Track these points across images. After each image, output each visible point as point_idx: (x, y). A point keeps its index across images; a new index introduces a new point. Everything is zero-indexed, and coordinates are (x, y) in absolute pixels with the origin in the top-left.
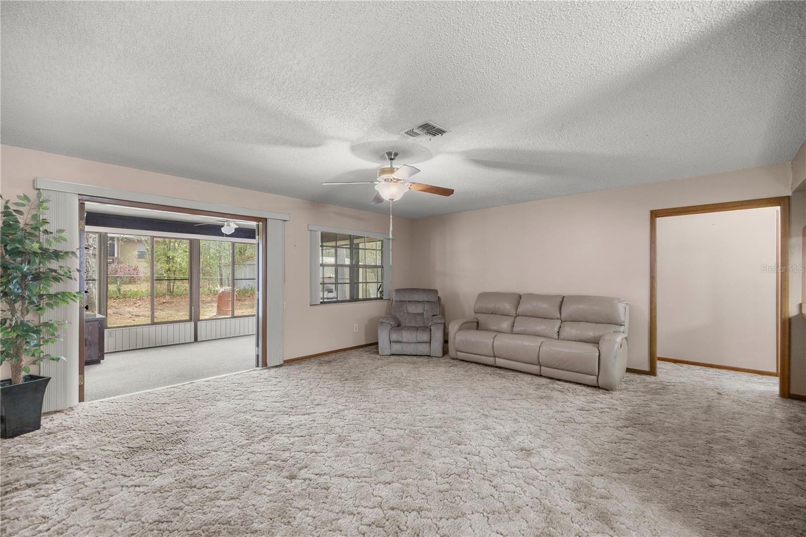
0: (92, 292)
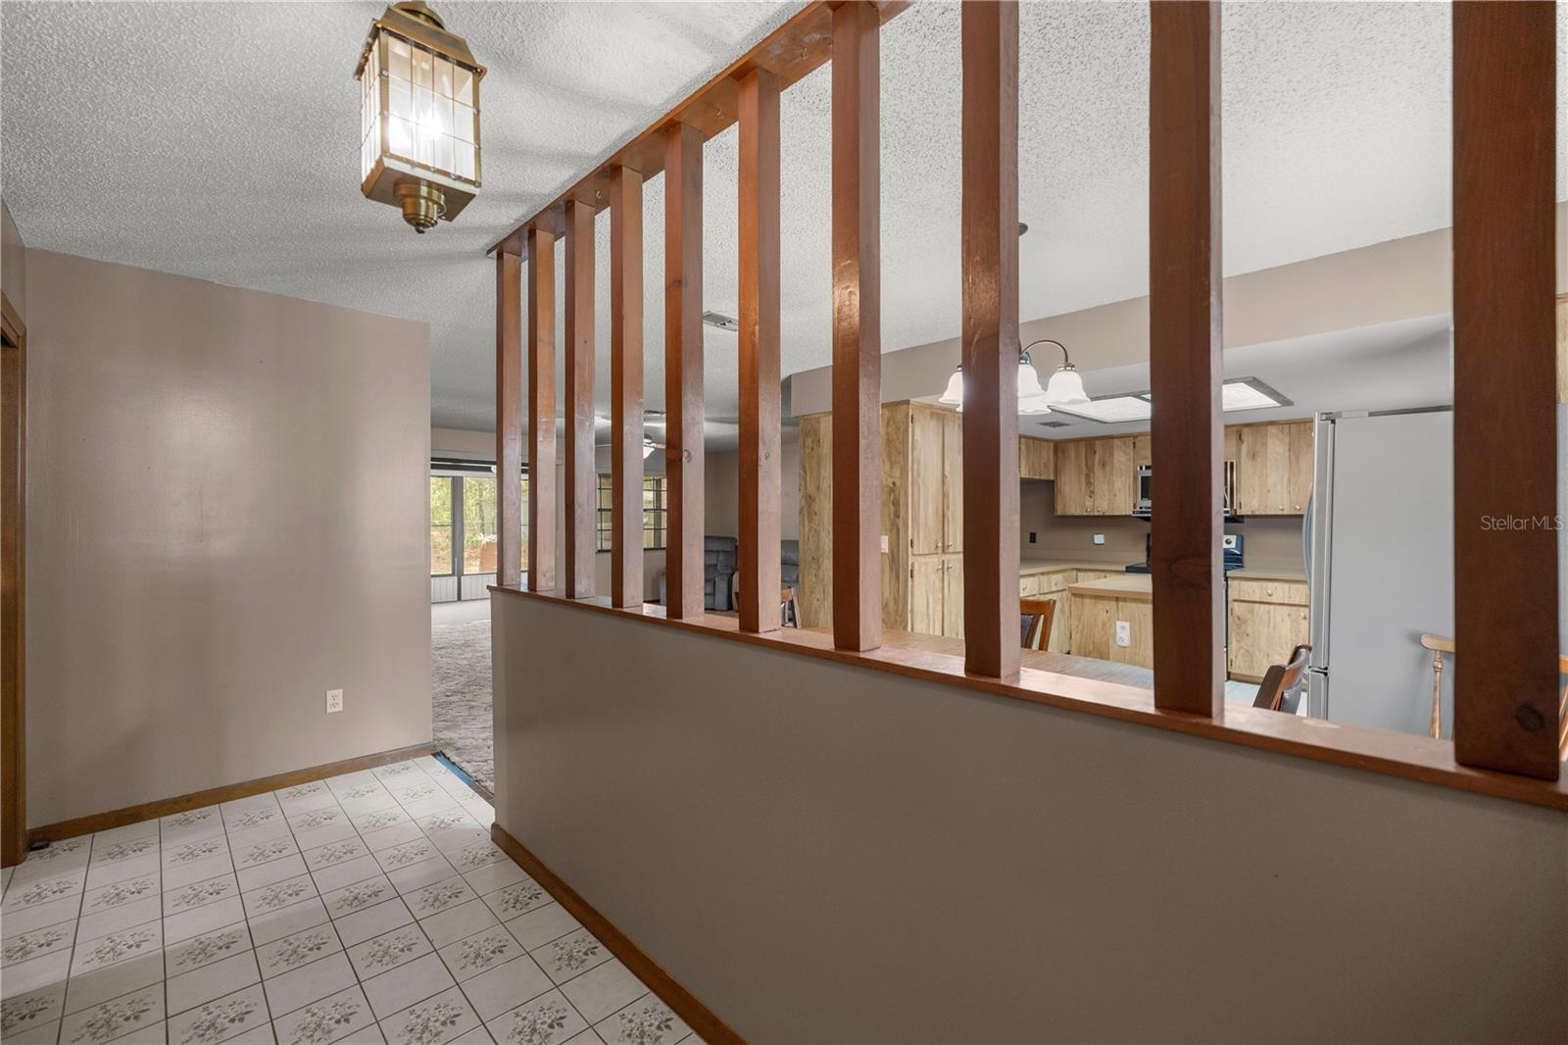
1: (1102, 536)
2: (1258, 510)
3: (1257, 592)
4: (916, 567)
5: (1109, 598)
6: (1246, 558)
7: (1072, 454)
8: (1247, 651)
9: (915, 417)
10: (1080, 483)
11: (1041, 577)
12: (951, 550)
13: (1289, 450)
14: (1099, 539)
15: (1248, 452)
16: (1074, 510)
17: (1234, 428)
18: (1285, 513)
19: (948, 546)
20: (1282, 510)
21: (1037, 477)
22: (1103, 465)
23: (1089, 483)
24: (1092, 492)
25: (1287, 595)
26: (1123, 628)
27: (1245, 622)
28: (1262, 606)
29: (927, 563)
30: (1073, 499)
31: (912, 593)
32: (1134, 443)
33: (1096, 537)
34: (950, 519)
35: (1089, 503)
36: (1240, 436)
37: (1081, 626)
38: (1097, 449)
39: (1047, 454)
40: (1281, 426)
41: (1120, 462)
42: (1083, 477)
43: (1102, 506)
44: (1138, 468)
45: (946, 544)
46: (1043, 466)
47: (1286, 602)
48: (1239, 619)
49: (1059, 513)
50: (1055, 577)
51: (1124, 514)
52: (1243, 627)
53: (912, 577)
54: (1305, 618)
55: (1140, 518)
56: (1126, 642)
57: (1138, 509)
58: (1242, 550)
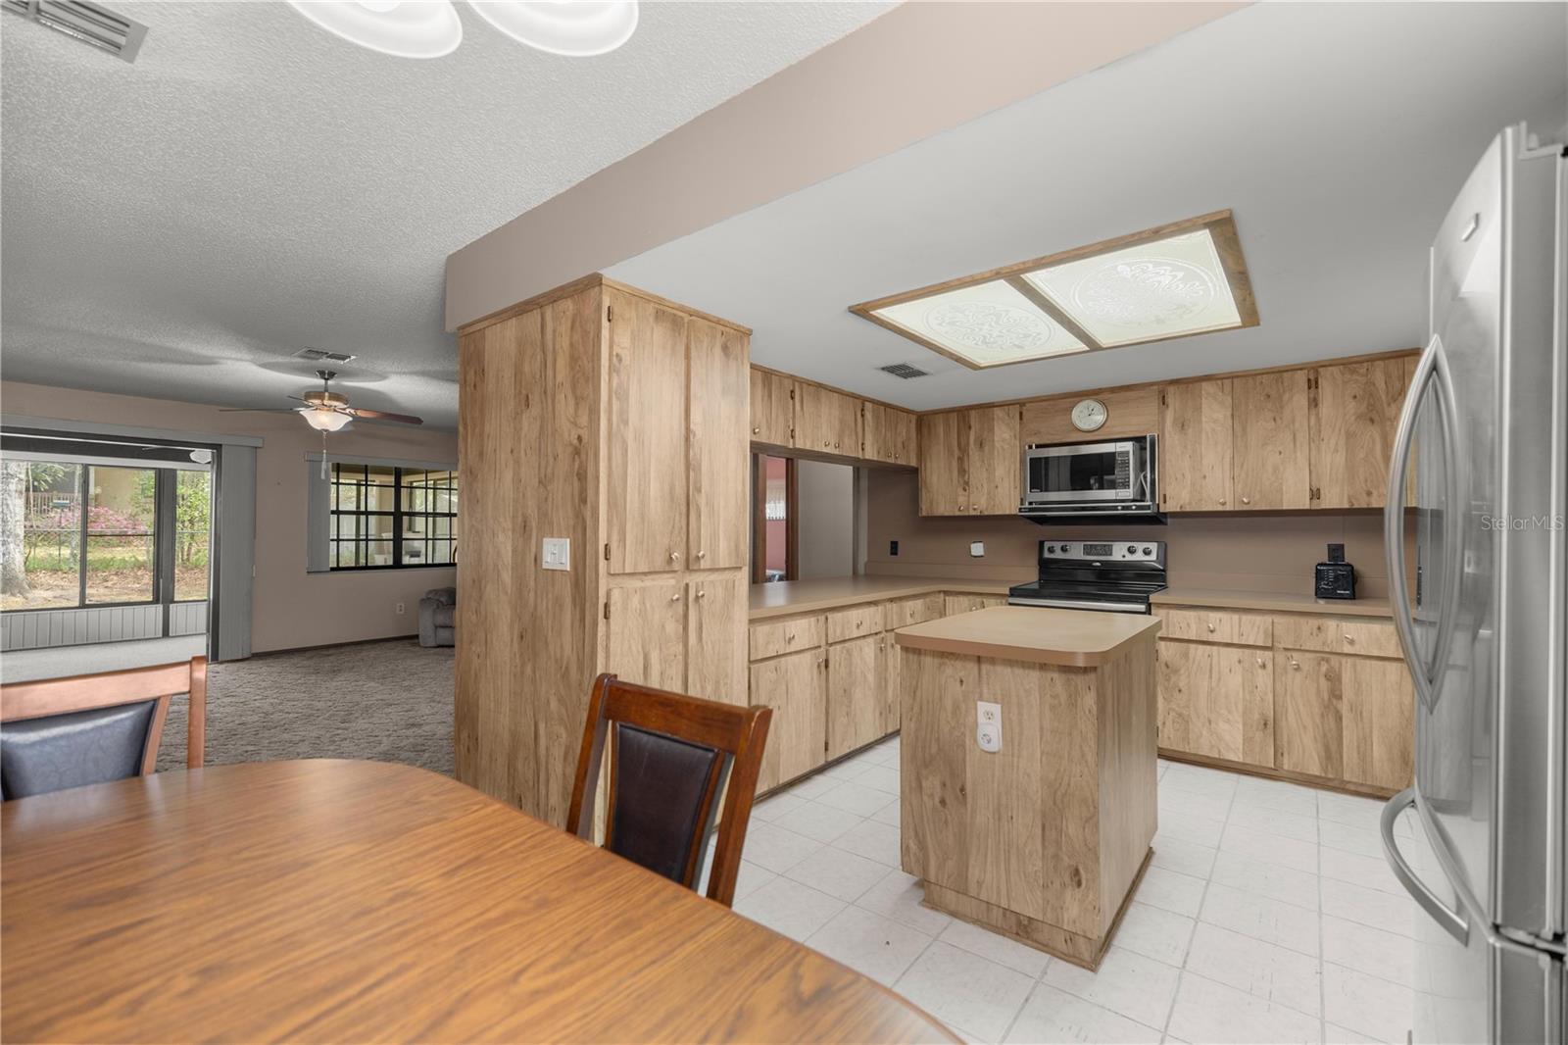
0: (14, 559)
1: (981, 545)
2: (1190, 504)
3: (1194, 626)
4: (616, 596)
5: (965, 657)
6: (1171, 575)
7: (941, 430)
8: (1180, 715)
9: (616, 310)
10: (951, 471)
11: (889, 605)
12: (703, 564)
13: (1232, 415)
14: (977, 549)
15: (1175, 419)
16: (943, 509)
17: (1155, 387)
18: (1229, 508)
19: (698, 558)
20: (1224, 504)
21: (892, 460)
22: (981, 445)
23: (962, 471)
24: (967, 483)
25: (1236, 630)
26: (989, 715)
27: (1176, 671)
28: (1201, 647)
29: (644, 590)
30: (942, 495)
31: (607, 647)
32: (1021, 413)
33: (973, 546)
34: (704, 509)
35: (962, 500)
36: (1164, 397)
37: (916, 709)
38: (972, 424)
39: (906, 430)
40: (1219, 382)
41: (1004, 440)
42: (955, 463)
43: (980, 502)
44: (1027, 447)
45: (693, 553)
46: (900, 445)
47: (1236, 641)
48: (1167, 666)
49: (924, 514)
50: (909, 605)
51: (1007, 513)
52: (1174, 679)
53: (606, 617)
54: (1264, 666)
55: (1029, 518)
56: (996, 745)
57: (1027, 505)
58: (1165, 564)
